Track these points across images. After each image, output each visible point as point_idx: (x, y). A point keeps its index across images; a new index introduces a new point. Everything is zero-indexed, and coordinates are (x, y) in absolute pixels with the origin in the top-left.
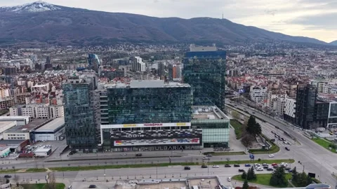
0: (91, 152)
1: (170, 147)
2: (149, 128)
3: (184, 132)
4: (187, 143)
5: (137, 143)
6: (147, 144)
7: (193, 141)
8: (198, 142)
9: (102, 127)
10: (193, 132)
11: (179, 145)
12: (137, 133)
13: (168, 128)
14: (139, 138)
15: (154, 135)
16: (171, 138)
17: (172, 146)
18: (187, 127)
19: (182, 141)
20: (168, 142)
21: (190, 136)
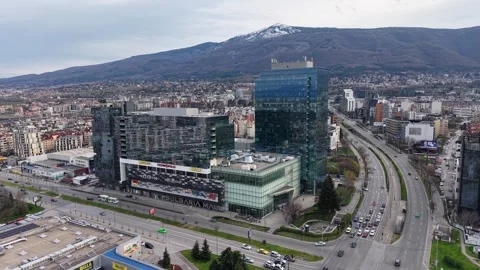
0: (114, 189)
1: (186, 200)
2: (163, 170)
3: (199, 182)
4: (202, 198)
5: (152, 187)
6: (161, 190)
7: (210, 197)
8: (217, 200)
9: (122, 160)
10: (210, 184)
11: (196, 200)
12: (151, 174)
13: (184, 173)
14: (153, 181)
15: (167, 180)
16: (186, 187)
17: (189, 198)
18: (204, 176)
19: (198, 194)
20: (183, 193)
21: (207, 190)
